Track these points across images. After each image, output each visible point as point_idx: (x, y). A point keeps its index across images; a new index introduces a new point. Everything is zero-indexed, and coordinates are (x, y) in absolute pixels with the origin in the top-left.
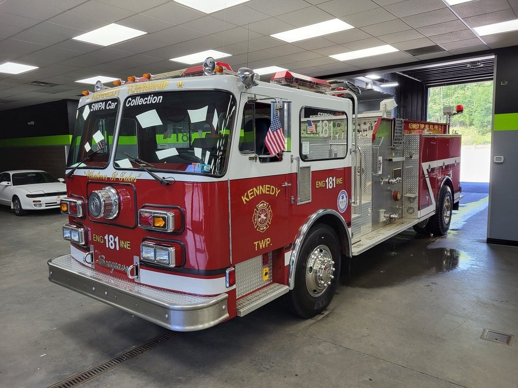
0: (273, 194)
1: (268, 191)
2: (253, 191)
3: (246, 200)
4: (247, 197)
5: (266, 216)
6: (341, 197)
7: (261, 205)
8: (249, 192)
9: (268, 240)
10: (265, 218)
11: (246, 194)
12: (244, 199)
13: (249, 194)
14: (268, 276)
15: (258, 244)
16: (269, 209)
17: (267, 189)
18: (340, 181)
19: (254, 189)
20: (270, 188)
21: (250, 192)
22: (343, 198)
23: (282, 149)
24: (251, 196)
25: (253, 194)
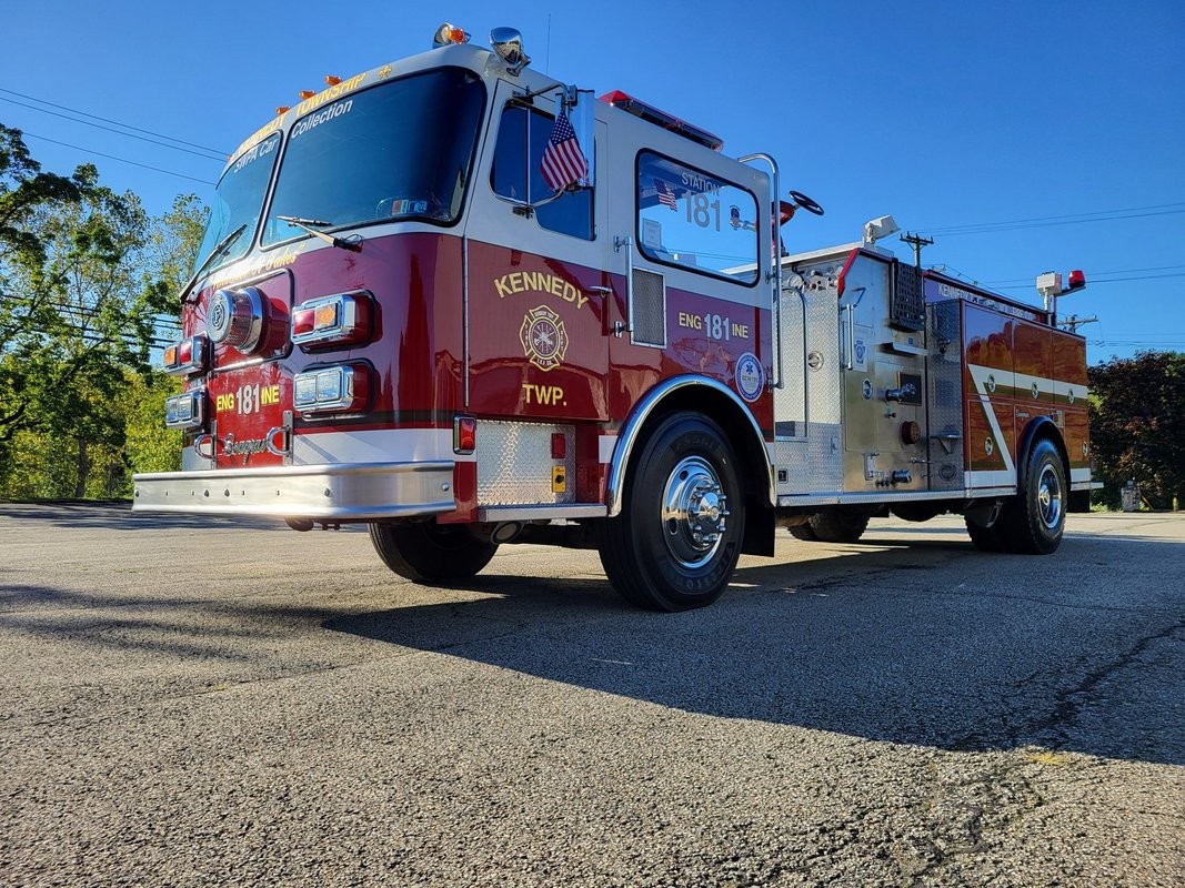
0: (572, 300)
1: (557, 289)
2: (521, 278)
3: (503, 290)
4: (508, 283)
5: (553, 338)
6: (744, 368)
7: (541, 313)
8: (511, 276)
9: (558, 393)
10: (549, 342)
11: (504, 278)
12: (500, 286)
13: (513, 283)
14: (563, 484)
15: (533, 391)
16: (560, 328)
17: (554, 285)
18: (741, 331)
19: (525, 274)
20: (563, 285)
21: (515, 279)
22: (749, 370)
23: (575, 177)
24: (517, 286)
25: (522, 285)
